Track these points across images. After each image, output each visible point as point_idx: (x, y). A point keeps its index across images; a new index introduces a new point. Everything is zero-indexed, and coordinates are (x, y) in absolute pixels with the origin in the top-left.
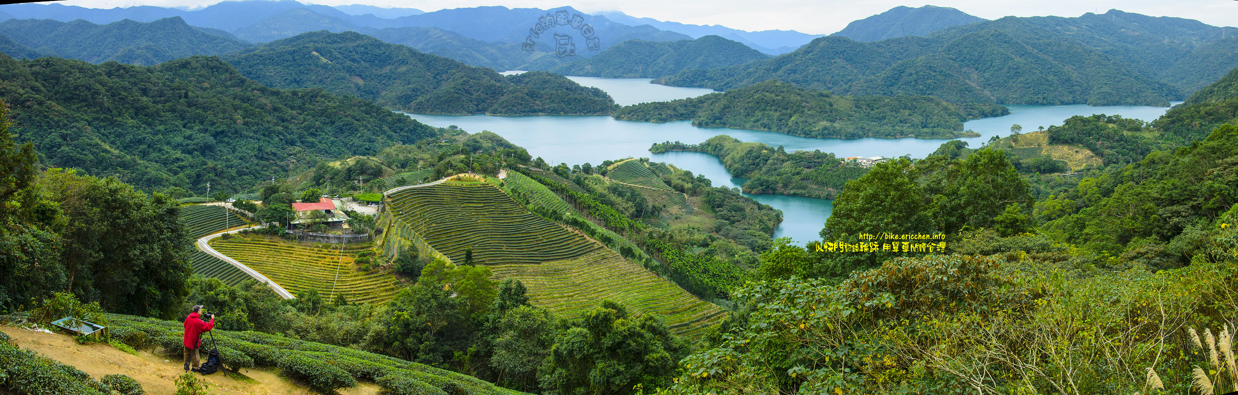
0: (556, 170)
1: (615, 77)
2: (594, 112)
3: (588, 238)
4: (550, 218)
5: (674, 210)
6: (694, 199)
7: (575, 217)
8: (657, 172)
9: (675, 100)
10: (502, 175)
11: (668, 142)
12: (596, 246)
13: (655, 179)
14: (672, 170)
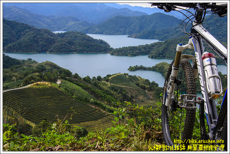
0: (84, 79)
1: (110, 34)
2: (101, 51)
3: (102, 111)
4: (84, 101)
5: (141, 97)
6: (150, 92)
7: (95, 101)
8: (132, 80)
9: (140, 45)
10: (59, 82)
11: (137, 66)
12: (106, 114)
13: (131, 83)
14: (139, 79)
